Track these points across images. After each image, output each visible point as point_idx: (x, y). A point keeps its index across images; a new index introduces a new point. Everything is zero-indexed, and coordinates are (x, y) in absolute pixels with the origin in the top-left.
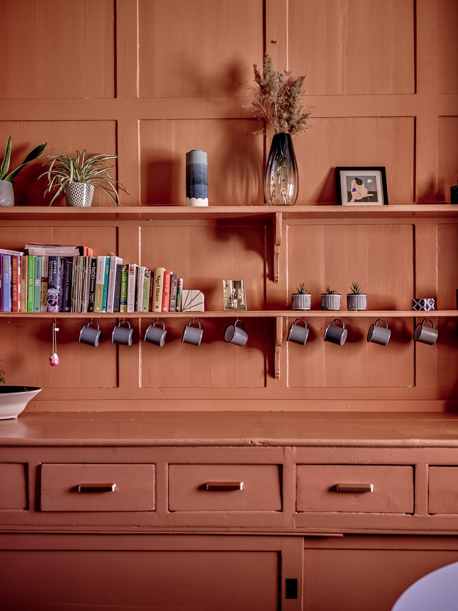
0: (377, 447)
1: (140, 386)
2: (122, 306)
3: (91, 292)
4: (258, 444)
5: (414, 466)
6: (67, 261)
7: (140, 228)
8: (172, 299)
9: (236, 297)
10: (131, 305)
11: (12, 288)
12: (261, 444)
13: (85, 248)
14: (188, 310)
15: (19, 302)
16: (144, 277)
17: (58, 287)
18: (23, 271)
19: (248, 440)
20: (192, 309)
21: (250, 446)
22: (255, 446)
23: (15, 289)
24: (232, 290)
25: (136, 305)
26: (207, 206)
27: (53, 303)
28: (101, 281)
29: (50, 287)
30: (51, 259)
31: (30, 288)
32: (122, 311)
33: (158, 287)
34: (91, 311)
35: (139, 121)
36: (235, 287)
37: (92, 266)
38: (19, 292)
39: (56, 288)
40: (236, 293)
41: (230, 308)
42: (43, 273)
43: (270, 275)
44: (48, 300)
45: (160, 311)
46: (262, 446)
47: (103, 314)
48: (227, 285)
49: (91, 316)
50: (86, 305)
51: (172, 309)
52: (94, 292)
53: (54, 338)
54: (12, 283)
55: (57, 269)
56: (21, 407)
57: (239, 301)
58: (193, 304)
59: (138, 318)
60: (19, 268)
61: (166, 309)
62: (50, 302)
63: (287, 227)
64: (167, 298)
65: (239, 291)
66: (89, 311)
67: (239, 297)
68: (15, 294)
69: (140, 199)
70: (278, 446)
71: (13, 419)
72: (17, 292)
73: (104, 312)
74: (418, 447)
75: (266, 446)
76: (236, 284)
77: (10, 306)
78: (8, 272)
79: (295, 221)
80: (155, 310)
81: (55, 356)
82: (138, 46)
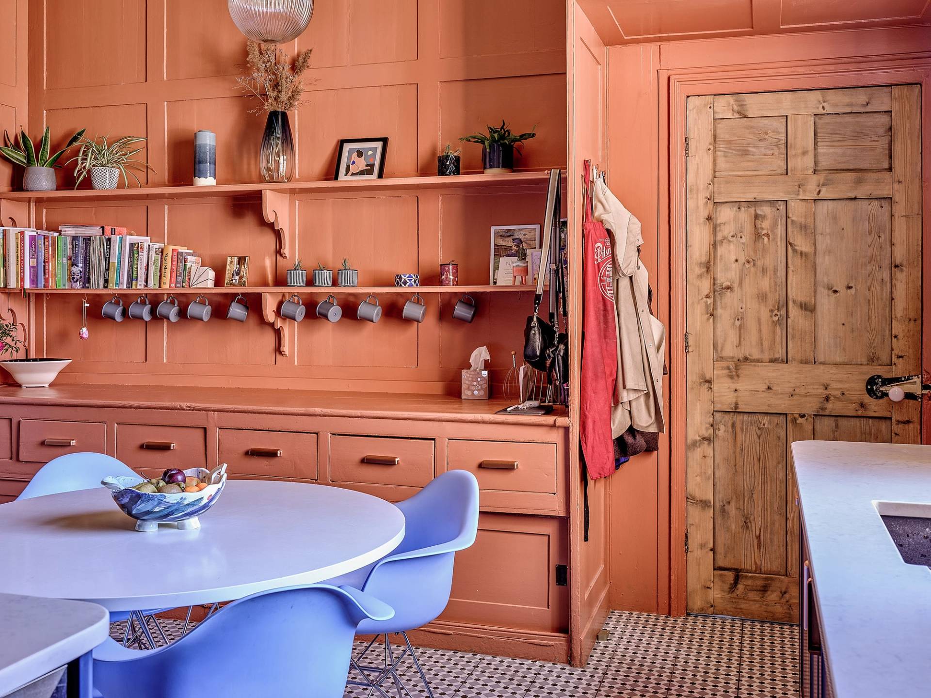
0: (285, 414)
1: (165, 361)
2: (134, 282)
3: (106, 269)
4: (185, 408)
5: (317, 434)
6: (87, 240)
7: (166, 207)
8: (179, 276)
9: (238, 274)
10: (141, 281)
11: (44, 266)
12: (188, 408)
13: (105, 227)
14: (195, 286)
15: (50, 279)
16: (154, 255)
17: (81, 265)
18: (54, 250)
19: (177, 404)
20: (199, 286)
21: (179, 409)
22: (184, 410)
23: (47, 266)
24: (235, 266)
25: (146, 281)
26: (215, 184)
27: (75, 280)
28: (114, 259)
29: (74, 264)
30: (75, 238)
31: (59, 266)
32: (134, 287)
33: (166, 264)
34: (107, 287)
35: (166, 103)
36: (239, 264)
37: (107, 245)
38: (50, 269)
39: (77, 266)
40: (239, 270)
41: (231, 284)
42: (69, 253)
43: (279, 252)
44: (72, 278)
45: (168, 287)
46: (189, 410)
47: (117, 290)
48: (231, 262)
49: (105, 292)
50: (102, 282)
51: (178, 285)
52: (108, 269)
53: (85, 312)
54: (45, 262)
55: (79, 248)
56: (51, 376)
57: (241, 278)
58: (200, 280)
59: (164, 294)
60: (50, 248)
61: (173, 285)
62: (73, 278)
63: (297, 201)
64: (174, 274)
65: (243, 267)
66: (105, 287)
67: (242, 273)
68: (47, 271)
69: (166, 178)
70: (203, 410)
71: (44, 387)
72: (48, 270)
73: (118, 288)
74: (320, 416)
75: (193, 410)
76: (241, 260)
77: (43, 283)
78: (41, 252)
79: (304, 196)
80: (163, 286)
81: (85, 330)
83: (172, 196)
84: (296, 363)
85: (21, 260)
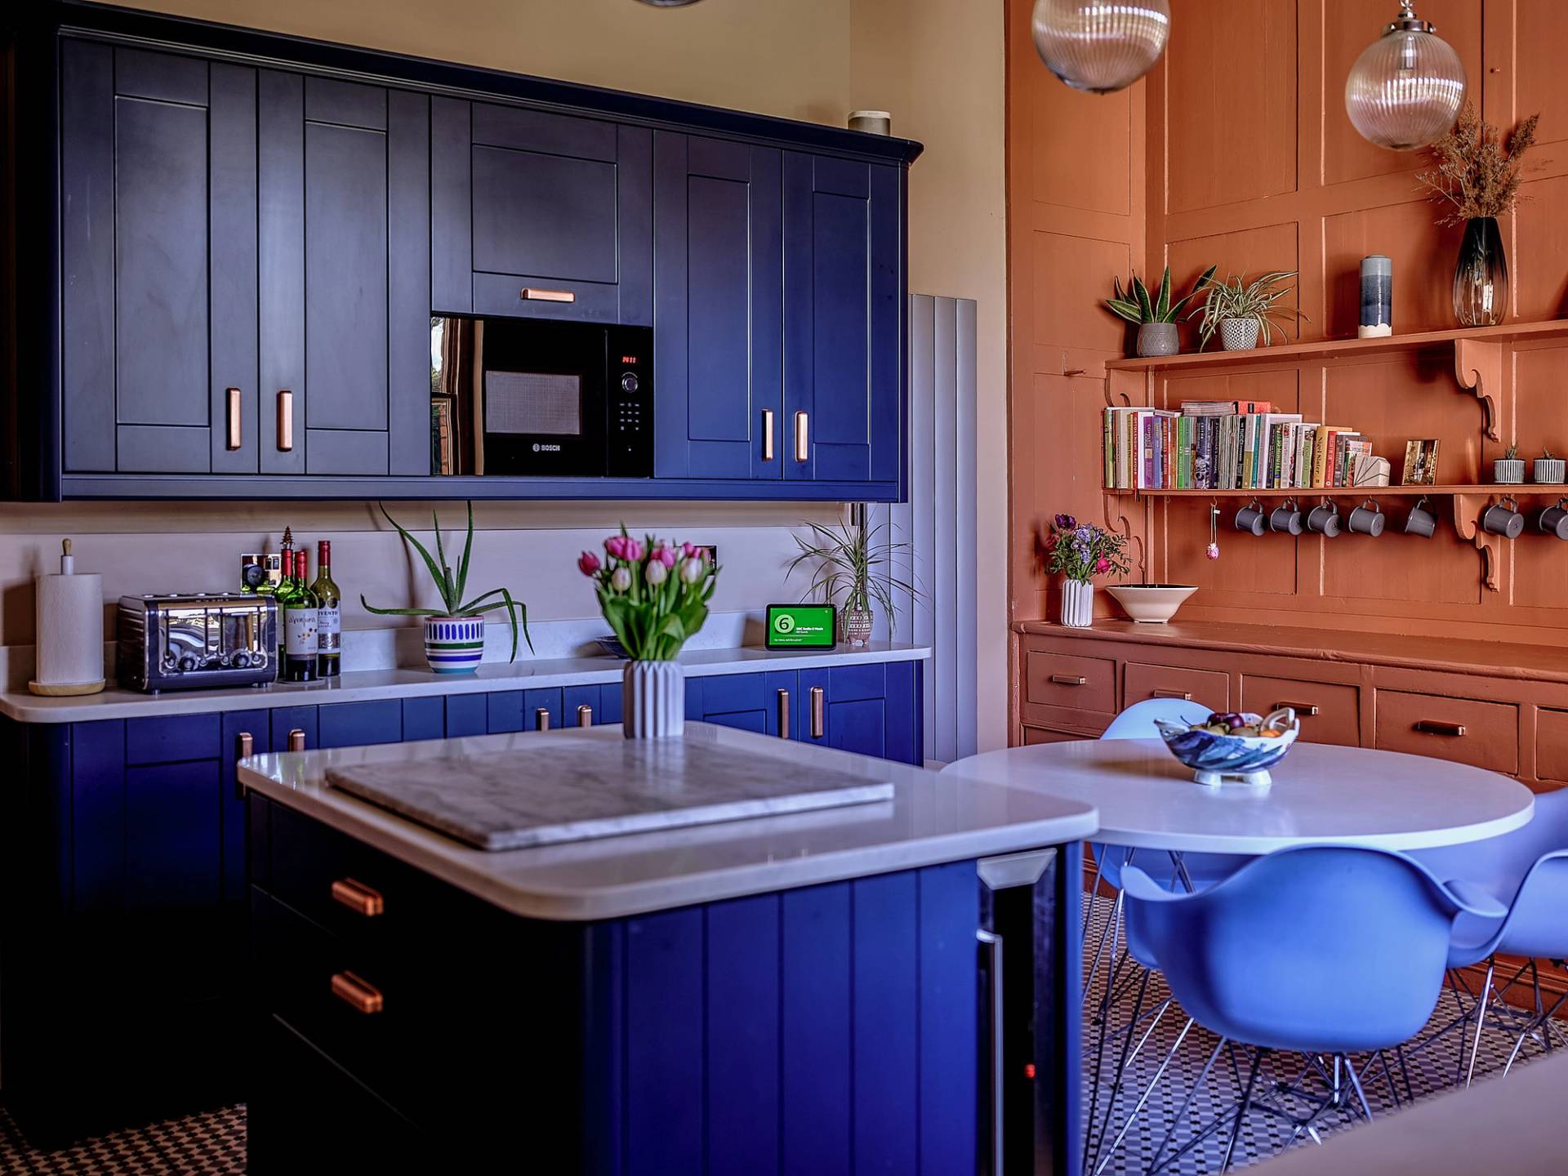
0: (1470, 673)
1: (1322, 594)
2: (1276, 480)
3: (1239, 462)
4: (1331, 657)
5: (1517, 705)
6: (1215, 421)
7: (1324, 370)
8: (1337, 470)
9: (1422, 466)
10: (1286, 479)
11: (1162, 459)
12: (1335, 658)
13: (1240, 402)
14: (1361, 485)
15: (1170, 477)
16: (1303, 440)
17: (1207, 457)
18: (1174, 436)
19: (1320, 652)
20: (1366, 484)
21: (1322, 659)
22: (1329, 659)
23: (1165, 459)
24: (1419, 455)
25: (1293, 477)
26: (1390, 335)
27: (1200, 477)
28: (1251, 447)
29: (1199, 455)
30: (1200, 420)
31: (1181, 458)
32: (1276, 487)
33: (1319, 454)
34: (1240, 487)
35: (1323, 218)
36: (1424, 450)
37: (1241, 428)
38: (1170, 463)
39: (1203, 458)
40: (1424, 460)
41: (1411, 481)
42: (1192, 440)
43: (1485, 432)
44: (1196, 475)
45: (1323, 487)
46: (1336, 660)
47: (1252, 490)
48: (1413, 449)
49: (1238, 493)
50: (1233, 480)
51: (1337, 484)
52: (1242, 462)
53: (1214, 522)
54: (1163, 453)
55: (1204, 433)
56: (1171, 609)
57: (1426, 472)
58: (1367, 476)
59: (1320, 496)
60: (1169, 433)
61: (1329, 484)
62: (1198, 475)
63: (1514, 353)
64: (1331, 468)
65: (1429, 456)
66: (1237, 487)
67: (1428, 465)
68: (1165, 466)
69: (1324, 327)
70: (1355, 662)
71: (1161, 623)
72: (1168, 464)
73: (1254, 488)
74: (1521, 678)
75: (1341, 661)
76: (1428, 445)
77: (1161, 482)
78: (1159, 439)
79: (1523, 344)
80: (1316, 485)
81: (1213, 546)
82: (1323, 113)
83: (1332, 354)
84: (1511, 603)
85: (1134, 451)
